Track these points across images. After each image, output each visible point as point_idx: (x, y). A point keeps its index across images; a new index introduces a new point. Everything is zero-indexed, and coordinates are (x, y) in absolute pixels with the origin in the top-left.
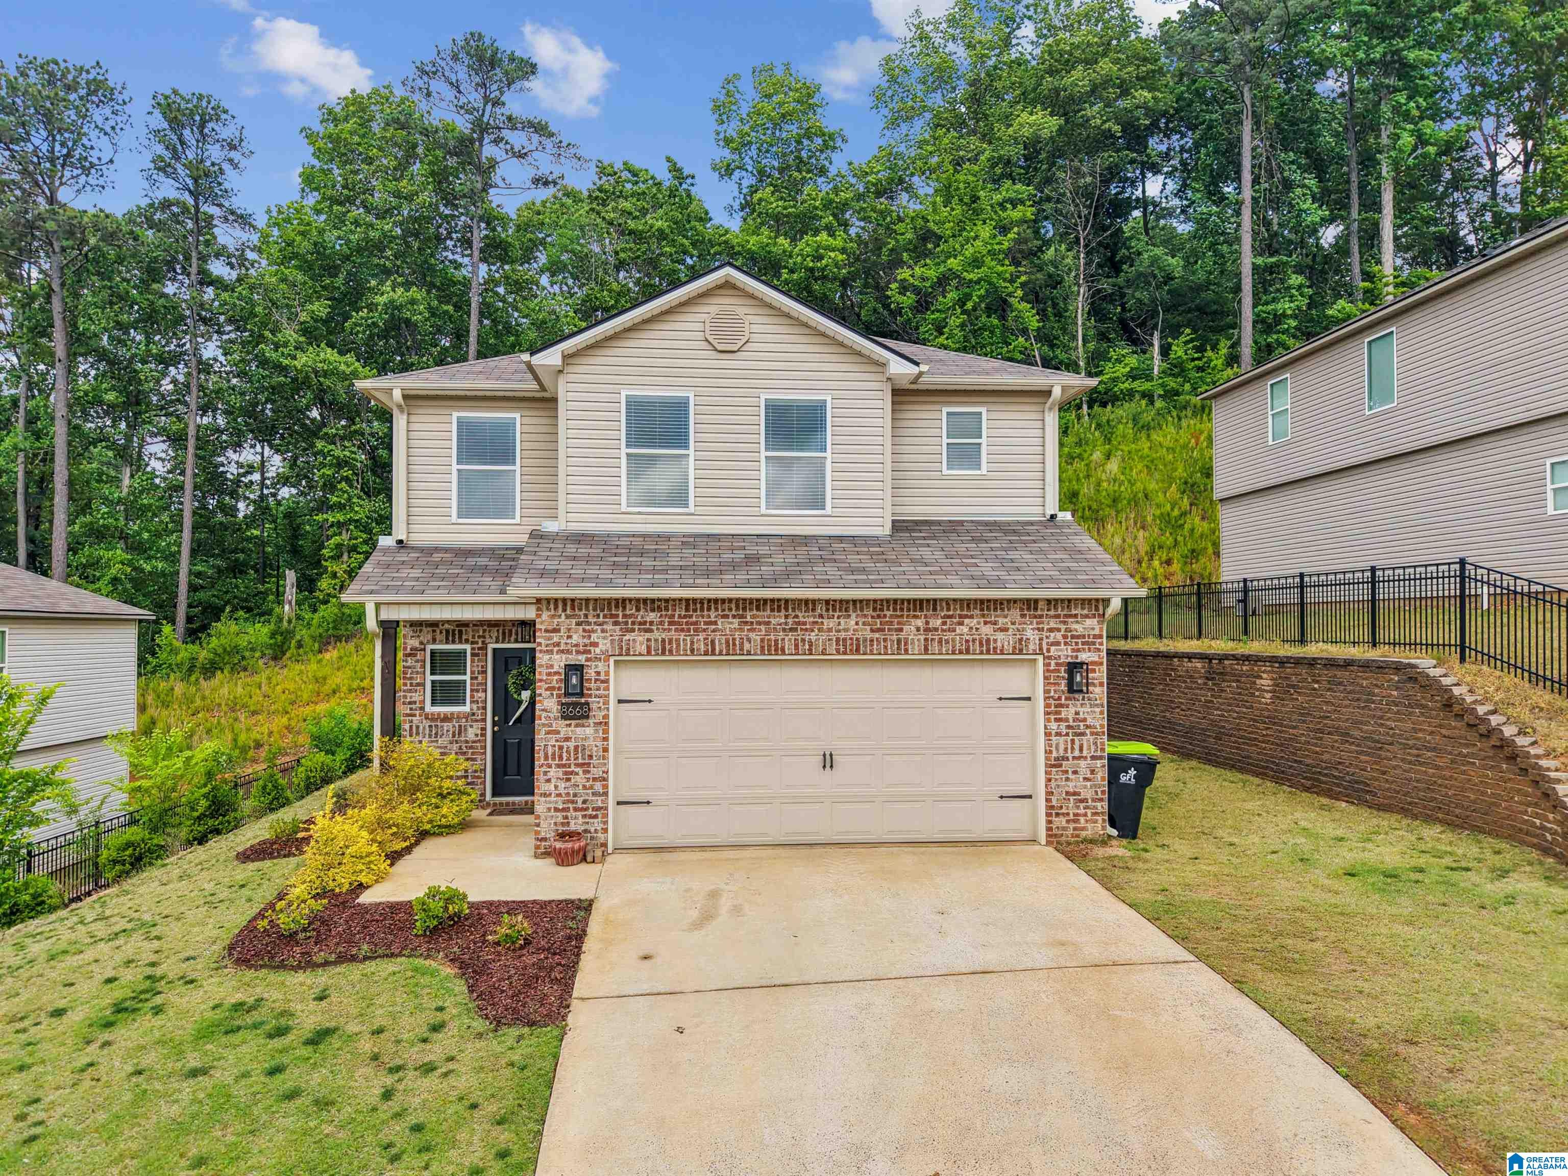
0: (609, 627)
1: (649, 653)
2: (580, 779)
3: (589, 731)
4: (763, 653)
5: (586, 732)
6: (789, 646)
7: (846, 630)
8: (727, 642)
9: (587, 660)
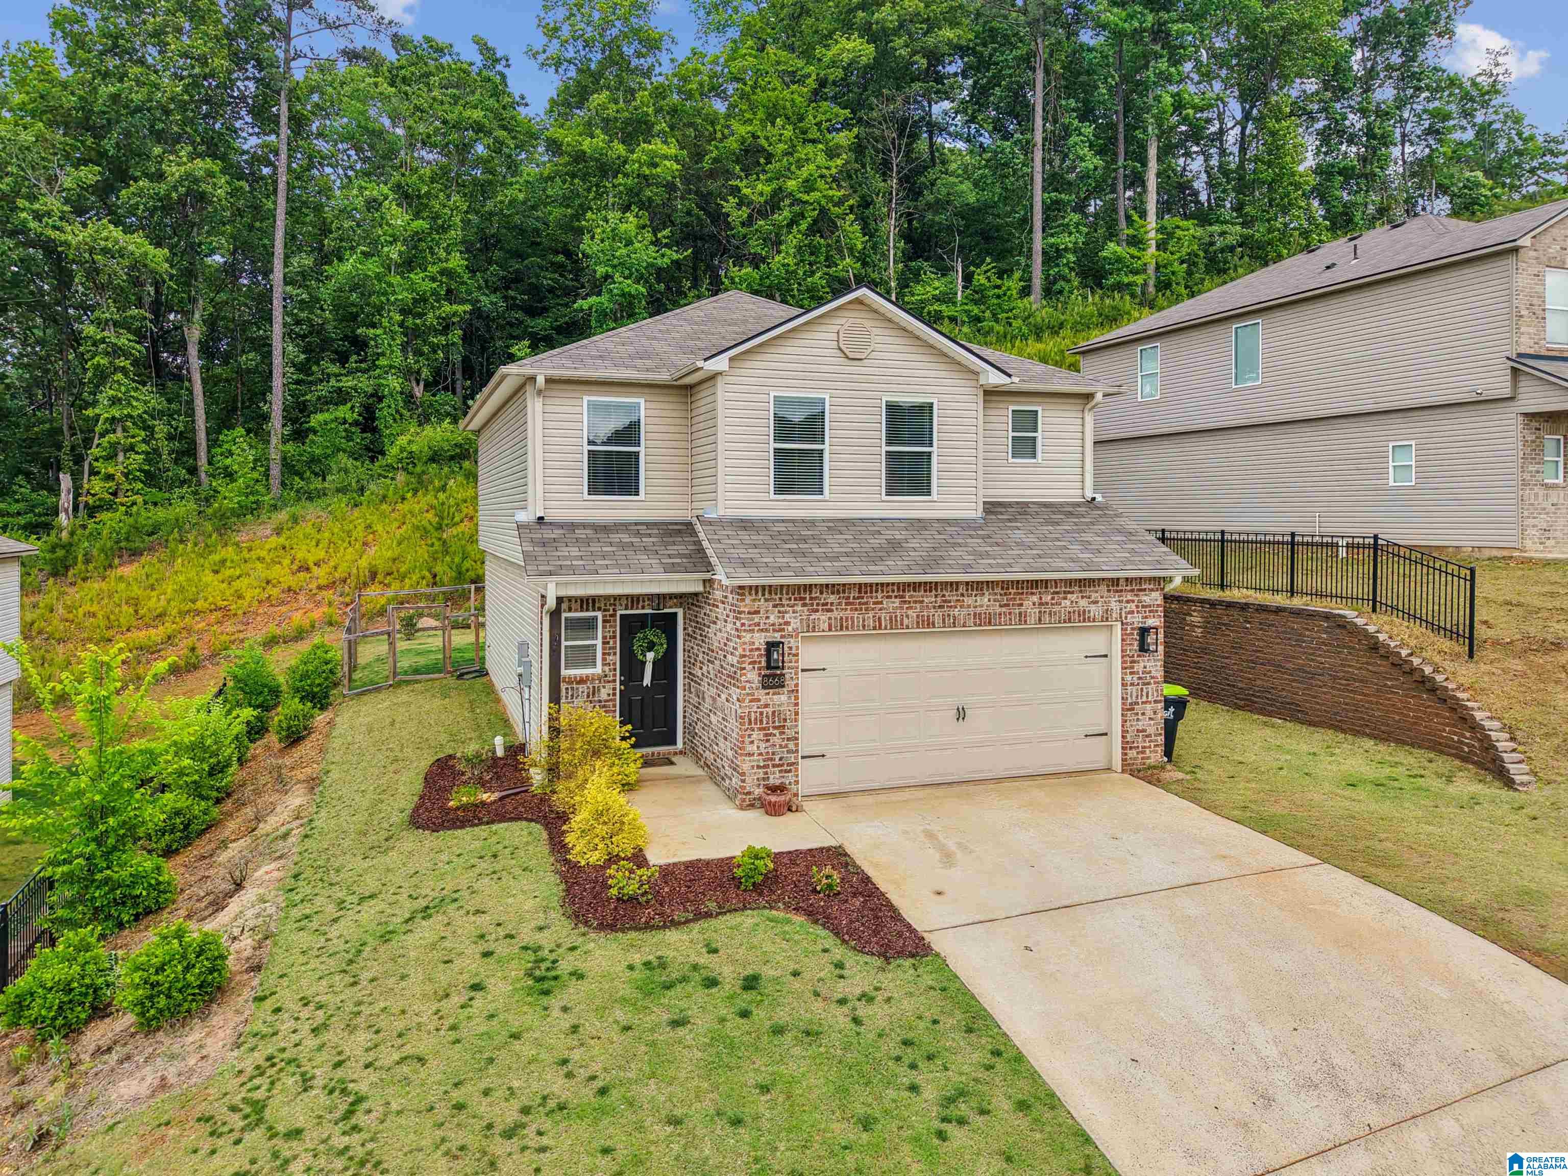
0: (799, 608)
1: (830, 630)
2: (777, 740)
3: (784, 698)
4: (918, 627)
5: (781, 699)
6: (938, 620)
8: (891, 619)
9: (782, 637)
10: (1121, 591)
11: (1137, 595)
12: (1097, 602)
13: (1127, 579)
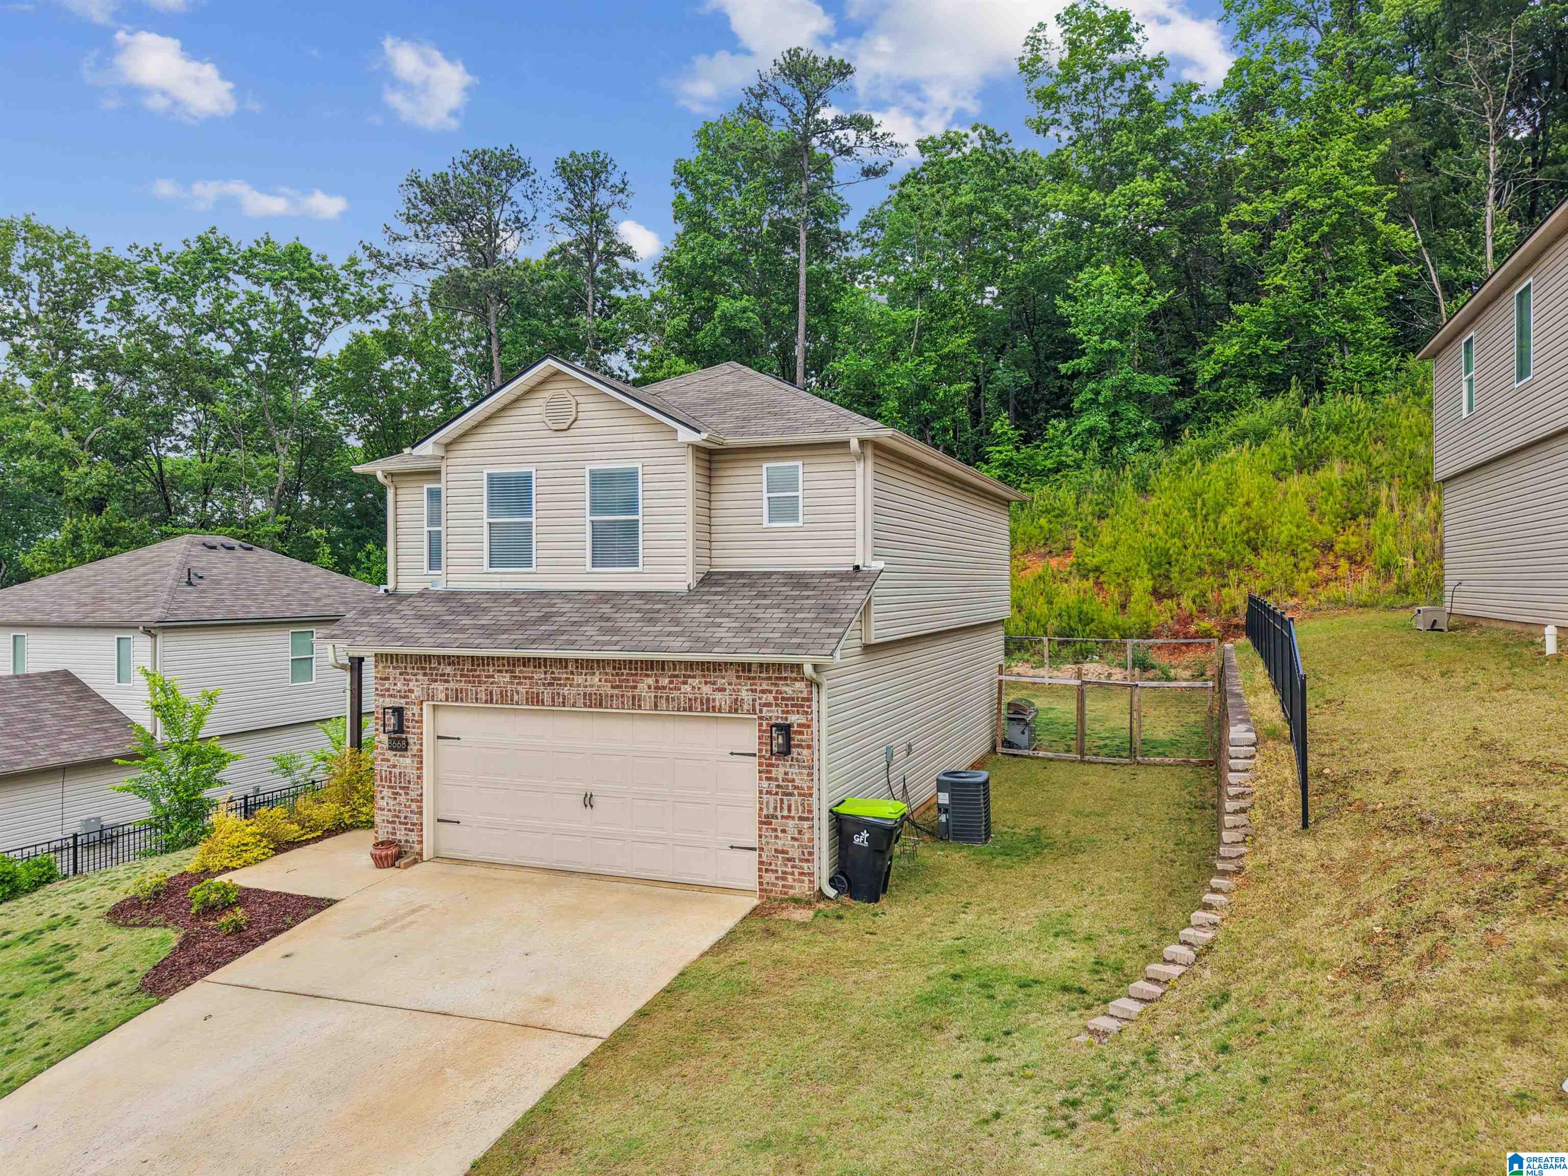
0: (420, 677)
1: (447, 700)
2: (402, 798)
3: (408, 761)
4: (527, 703)
5: (406, 762)
6: (547, 698)
7: (591, 686)
8: (501, 692)
9: (407, 703)
10: (754, 678)
11: (776, 685)
12: (724, 690)
13: (761, 665)
